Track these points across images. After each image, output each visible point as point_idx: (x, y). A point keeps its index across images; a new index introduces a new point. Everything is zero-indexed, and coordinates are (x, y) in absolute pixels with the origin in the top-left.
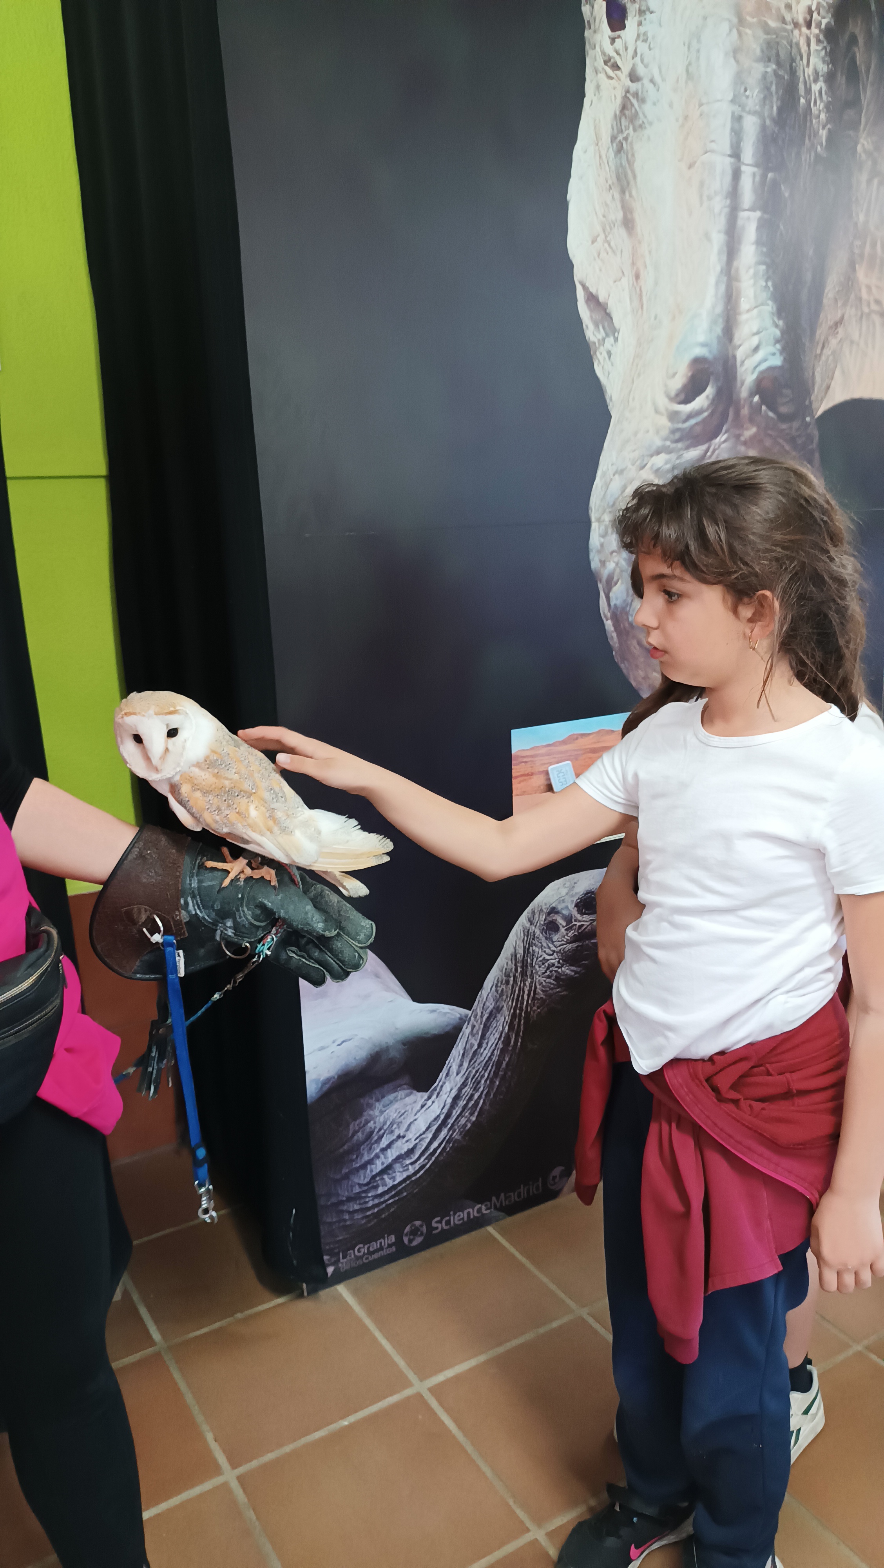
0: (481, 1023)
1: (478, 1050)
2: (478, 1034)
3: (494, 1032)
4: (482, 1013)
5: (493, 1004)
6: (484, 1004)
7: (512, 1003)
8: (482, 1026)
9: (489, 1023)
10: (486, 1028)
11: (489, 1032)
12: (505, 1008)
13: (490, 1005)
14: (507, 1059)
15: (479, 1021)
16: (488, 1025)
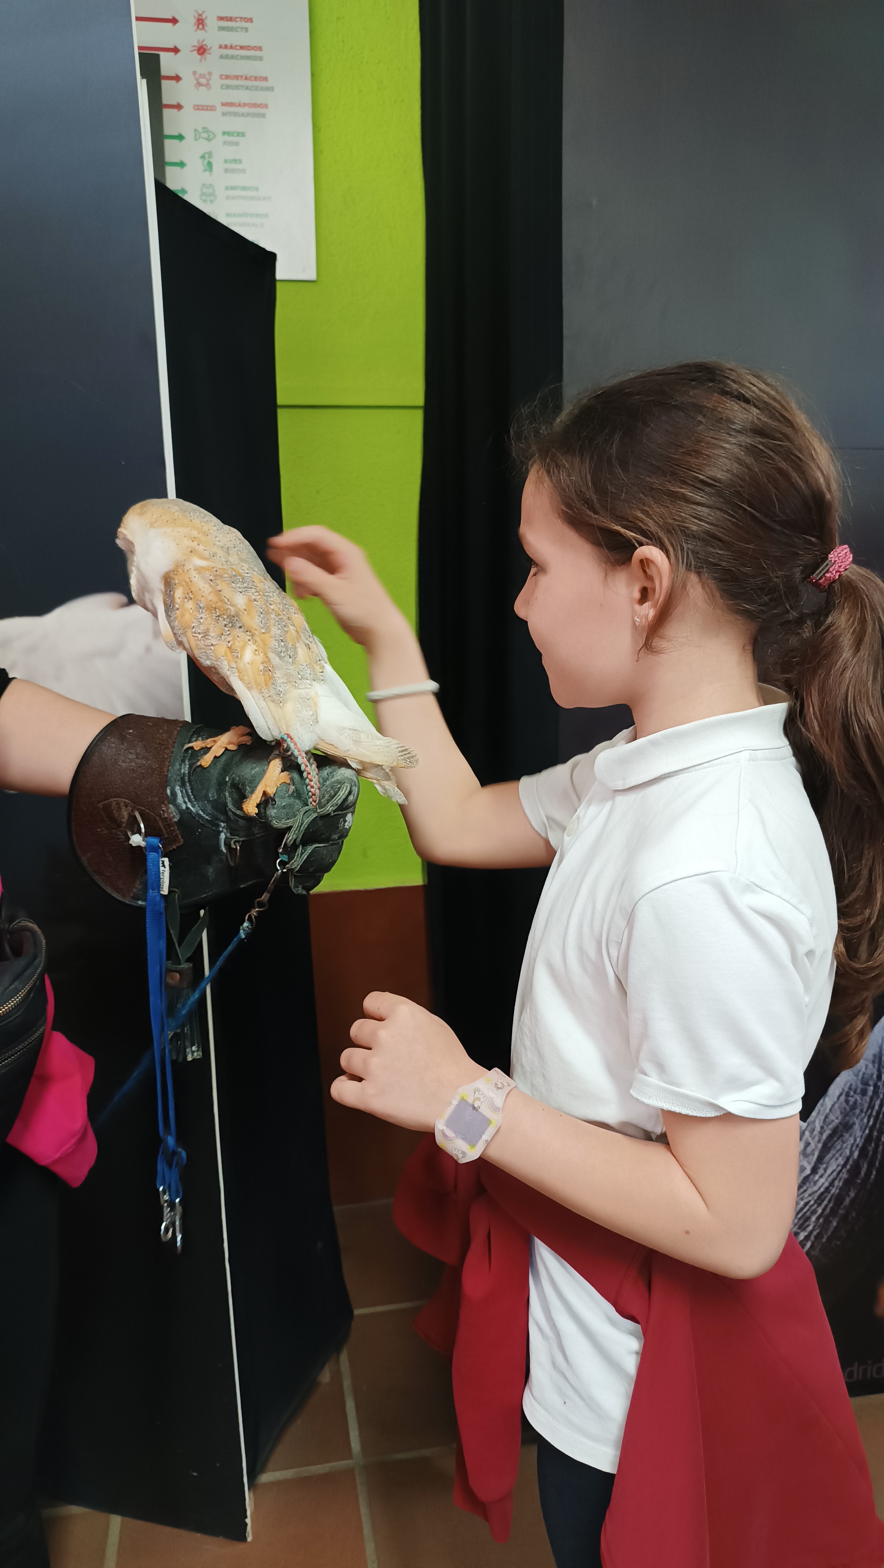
0: (819, 1141)
1: (811, 1177)
2: (813, 1155)
3: (837, 1156)
4: (822, 1128)
5: (840, 1118)
6: (826, 1117)
7: (868, 1121)
8: (820, 1145)
9: (832, 1142)
10: (826, 1148)
11: (830, 1155)
12: (857, 1127)
13: (836, 1119)
14: (852, 1194)
15: (817, 1139)
16: (830, 1145)
